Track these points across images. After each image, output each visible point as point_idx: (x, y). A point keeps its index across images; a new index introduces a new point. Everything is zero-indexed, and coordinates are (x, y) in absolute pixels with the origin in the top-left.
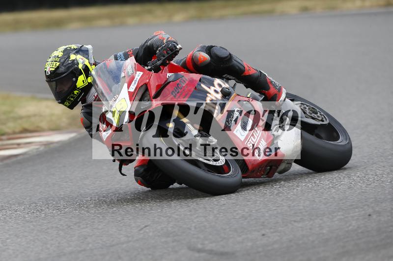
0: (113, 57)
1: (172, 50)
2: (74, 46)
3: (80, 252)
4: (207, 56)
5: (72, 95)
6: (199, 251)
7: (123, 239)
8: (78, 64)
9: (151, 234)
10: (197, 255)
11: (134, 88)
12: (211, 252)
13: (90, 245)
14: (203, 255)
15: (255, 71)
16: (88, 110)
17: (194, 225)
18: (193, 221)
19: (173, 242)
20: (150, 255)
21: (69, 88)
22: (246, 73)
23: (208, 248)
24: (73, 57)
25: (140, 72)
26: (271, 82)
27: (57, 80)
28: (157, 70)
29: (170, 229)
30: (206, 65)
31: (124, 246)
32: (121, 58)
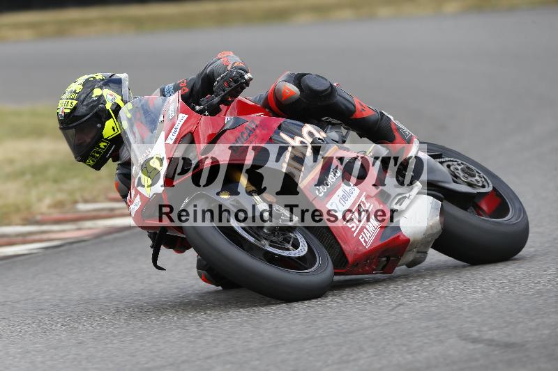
0: (158, 90)
1: (236, 81)
2: (99, 76)
3: (306, 340)
4: (294, 89)
5: (96, 149)
6: (475, 341)
7: (367, 323)
8: (105, 102)
9: (406, 316)
10: (471, 346)
11: (174, 138)
12: (490, 342)
13: (320, 332)
14: (480, 346)
15: (374, 113)
16: (125, 171)
17: (467, 303)
18: (466, 298)
19: (438, 327)
20: (404, 345)
21: (92, 139)
22: (358, 115)
23: (487, 337)
24: (97, 92)
25: (184, 115)
26: (398, 129)
27: (76, 125)
28: (214, 111)
29: (433, 309)
30: (293, 102)
31: (368, 332)
32: (169, 92)
